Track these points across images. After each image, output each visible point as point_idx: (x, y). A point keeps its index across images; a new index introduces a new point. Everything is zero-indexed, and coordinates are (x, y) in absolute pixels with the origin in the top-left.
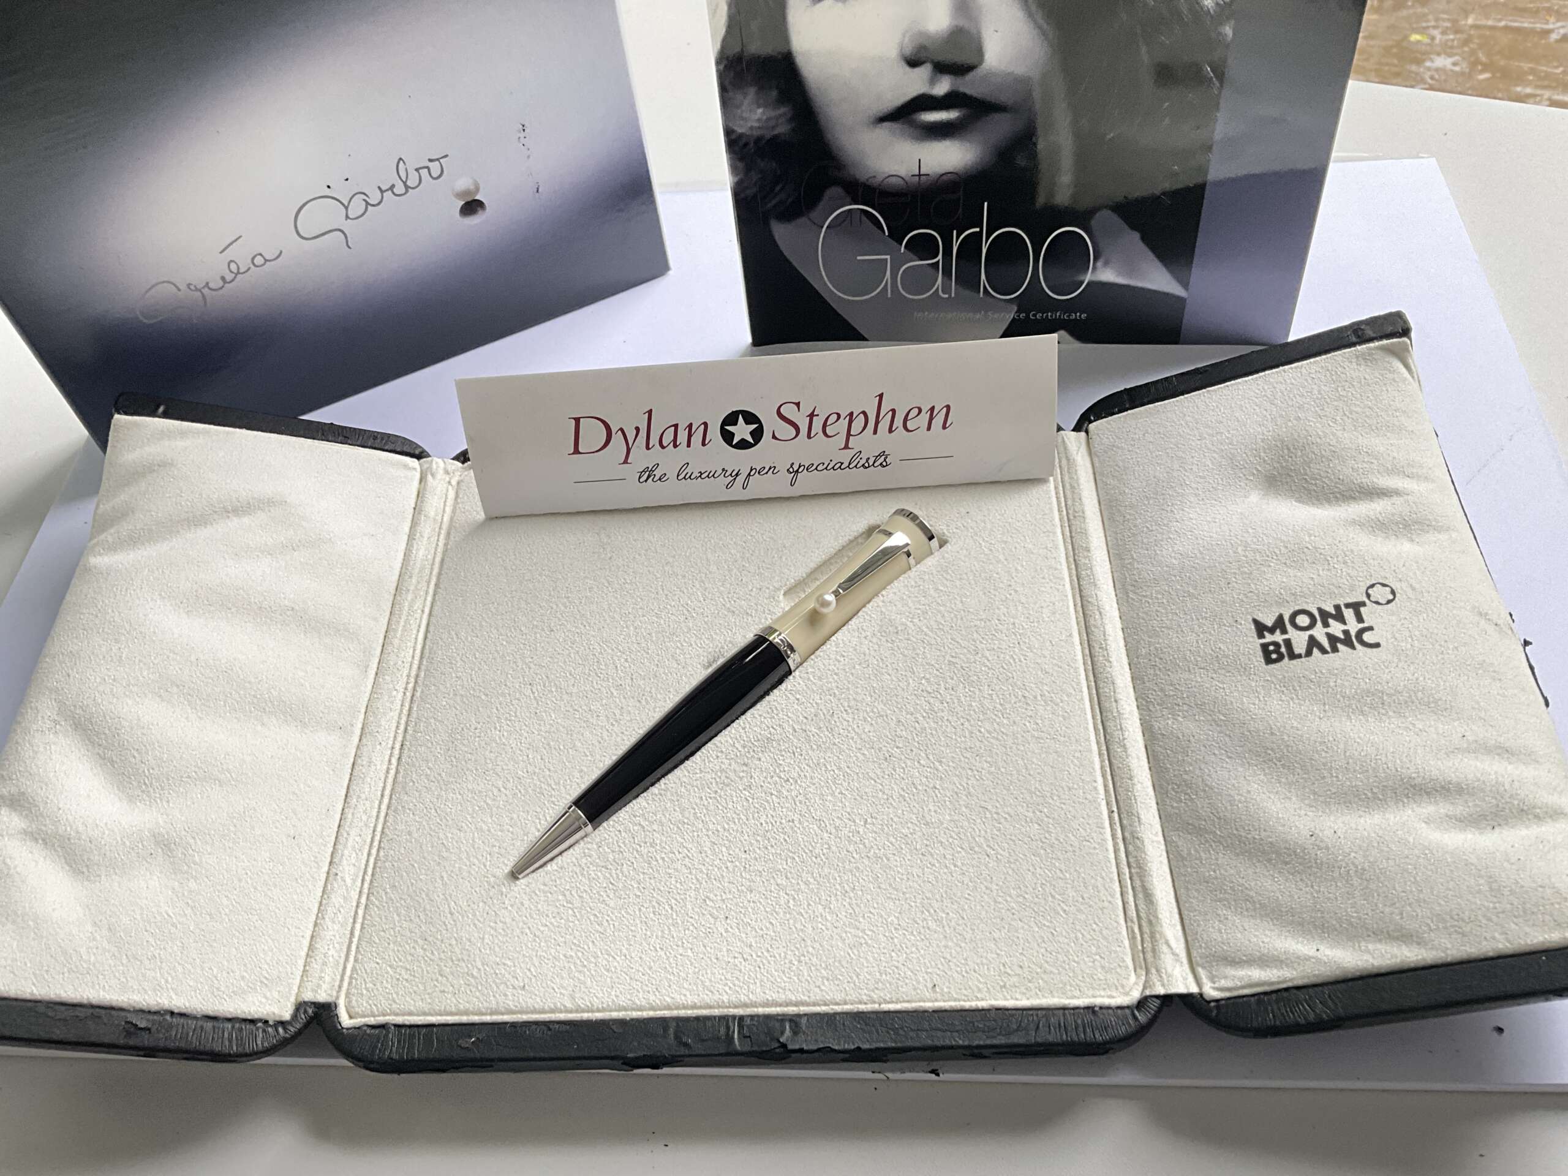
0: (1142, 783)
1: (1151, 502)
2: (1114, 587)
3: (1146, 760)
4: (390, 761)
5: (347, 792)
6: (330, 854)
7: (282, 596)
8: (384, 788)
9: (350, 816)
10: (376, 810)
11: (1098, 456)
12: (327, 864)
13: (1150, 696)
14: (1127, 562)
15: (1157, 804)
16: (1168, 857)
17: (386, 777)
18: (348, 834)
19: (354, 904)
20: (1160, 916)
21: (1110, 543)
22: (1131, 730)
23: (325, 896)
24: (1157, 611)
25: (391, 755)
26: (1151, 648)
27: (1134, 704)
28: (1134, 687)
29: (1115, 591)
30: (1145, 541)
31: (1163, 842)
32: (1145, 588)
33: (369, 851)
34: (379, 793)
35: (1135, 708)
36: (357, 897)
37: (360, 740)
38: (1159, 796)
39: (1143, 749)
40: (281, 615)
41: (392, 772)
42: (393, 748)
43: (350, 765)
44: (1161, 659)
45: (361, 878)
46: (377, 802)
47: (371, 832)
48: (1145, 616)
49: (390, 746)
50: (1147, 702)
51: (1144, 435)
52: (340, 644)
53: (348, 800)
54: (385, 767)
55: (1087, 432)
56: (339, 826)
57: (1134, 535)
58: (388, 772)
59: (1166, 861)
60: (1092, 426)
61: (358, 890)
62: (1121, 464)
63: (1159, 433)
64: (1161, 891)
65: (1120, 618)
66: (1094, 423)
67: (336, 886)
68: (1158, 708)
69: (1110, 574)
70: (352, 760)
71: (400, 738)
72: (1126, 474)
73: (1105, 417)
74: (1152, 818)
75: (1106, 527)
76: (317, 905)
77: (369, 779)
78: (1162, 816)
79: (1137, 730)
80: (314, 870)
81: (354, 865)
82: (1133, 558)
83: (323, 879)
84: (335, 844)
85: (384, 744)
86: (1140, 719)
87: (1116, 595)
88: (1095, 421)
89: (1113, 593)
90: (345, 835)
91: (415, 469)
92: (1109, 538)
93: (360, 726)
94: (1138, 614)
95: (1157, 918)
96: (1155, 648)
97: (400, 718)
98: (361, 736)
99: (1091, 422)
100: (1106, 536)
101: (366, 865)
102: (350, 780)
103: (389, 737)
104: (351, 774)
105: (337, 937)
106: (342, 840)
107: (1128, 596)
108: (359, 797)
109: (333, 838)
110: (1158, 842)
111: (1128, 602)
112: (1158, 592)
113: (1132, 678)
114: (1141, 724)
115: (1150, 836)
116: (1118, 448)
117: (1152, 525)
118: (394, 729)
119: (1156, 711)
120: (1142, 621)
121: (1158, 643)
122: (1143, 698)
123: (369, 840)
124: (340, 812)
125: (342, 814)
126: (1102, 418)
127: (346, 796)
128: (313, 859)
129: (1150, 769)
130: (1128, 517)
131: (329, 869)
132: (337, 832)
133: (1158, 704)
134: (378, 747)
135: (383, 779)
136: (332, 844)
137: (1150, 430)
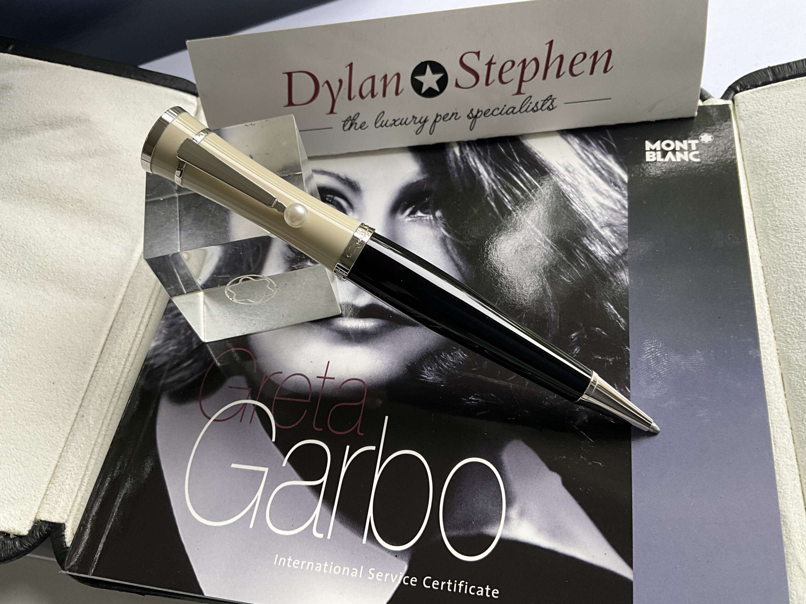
0: (778, 409)
1: (793, 160)
2: (755, 230)
3: (782, 387)
4: (139, 327)
5: (103, 349)
6: (81, 398)
7: (75, 191)
8: (131, 349)
9: (101, 369)
10: (122, 366)
11: (743, 121)
12: (78, 407)
13: (788, 330)
14: (768, 209)
15: (791, 429)
16: (801, 481)
17: (134, 340)
18: (97, 384)
19: (93, 442)
20: (793, 538)
21: (752, 193)
22: (769, 358)
23: (72, 433)
24: (797, 254)
25: (141, 323)
26: (791, 286)
27: (772, 335)
28: (772, 320)
29: (756, 233)
30: (786, 192)
31: (796, 466)
32: (785, 233)
33: (112, 399)
34: (127, 353)
35: (772, 339)
36: (96, 437)
37: (120, 308)
38: (793, 422)
39: (780, 377)
40: (72, 205)
41: (139, 336)
42: (143, 317)
43: (108, 328)
44: (800, 297)
45: (101, 421)
46: (124, 360)
47: (115, 384)
48: (784, 257)
49: (141, 315)
50: (785, 334)
51: (786, 104)
52: (115, 232)
53: (102, 356)
54: (135, 332)
55: (733, 100)
56: (92, 376)
57: (776, 186)
58: (136, 336)
59: (799, 485)
60: (739, 96)
61: (98, 430)
62: (764, 127)
63: (801, 103)
64: (794, 514)
65: (761, 257)
66: (740, 93)
67: (81, 425)
68: (796, 341)
69: (752, 219)
70: (110, 324)
71: (149, 311)
72: (769, 135)
73: (750, 89)
74: (787, 443)
75: (749, 178)
76: (64, 440)
77: (120, 340)
78: (796, 442)
79: (774, 359)
80: (66, 411)
81: (98, 410)
82: (774, 206)
83: (73, 419)
84: (86, 391)
85: (136, 313)
86: (777, 350)
87: (757, 238)
88: (741, 91)
89: (755, 236)
90: (95, 384)
91: (193, 104)
92: (751, 189)
93: (120, 297)
94: (778, 255)
95: (790, 539)
96: (795, 286)
97: (152, 293)
98: (121, 305)
99: (737, 92)
100: (748, 187)
101: (108, 411)
102: (106, 340)
103: (141, 308)
104: (108, 335)
105: (75, 468)
106: (92, 388)
107: (769, 239)
108: (110, 354)
109: (85, 386)
110: (792, 466)
111: (768, 244)
112: (798, 237)
113: (771, 311)
114: (778, 354)
115: (785, 460)
116: (762, 113)
117: (793, 179)
118: (146, 302)
119: (794, 343)
120: (781, 262)
121: (798, 282)
122: (780, 331)
123: (112, 390)
124: (94, 365)
125: (96, 367)
126: (748, 89)
127: (102, 352)
128: (66, 401)
129: (785, 395)
130: (771, 171)
131: (79, 411)
132: (90, 381)
133: (796, 338)
134: (132, 315)
135: (131, 341)
136: (84, 391)
137: (791, 100)
